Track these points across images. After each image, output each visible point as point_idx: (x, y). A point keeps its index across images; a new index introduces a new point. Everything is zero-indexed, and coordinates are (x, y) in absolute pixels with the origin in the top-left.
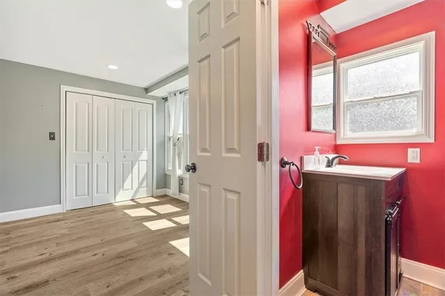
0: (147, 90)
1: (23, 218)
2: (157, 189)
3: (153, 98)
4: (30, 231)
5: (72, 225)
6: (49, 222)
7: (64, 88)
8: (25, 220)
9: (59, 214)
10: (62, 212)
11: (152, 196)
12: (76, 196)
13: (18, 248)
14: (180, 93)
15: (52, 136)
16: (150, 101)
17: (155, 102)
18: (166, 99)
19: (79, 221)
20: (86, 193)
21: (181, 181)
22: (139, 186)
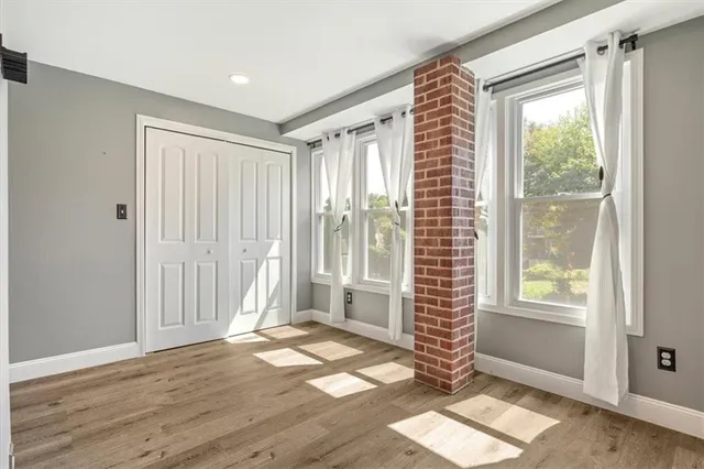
0: (282, 127)
1: (70, 369)
2: (298, 310)
3: (292, 142)
4: (96, 397)
5: (172, 385)
6: (124, 379)
7: (143, 120)
8: (75, 373)
9: (136, 360)
10: (139, 356)
11: (290, 324)
12: (163, 324)
13: (89, 437)
14: (349, 132)
15: (121, 212)
16: (288, 149)
17: (294, 150)
18: (313, 145)
19: (180, 376)
20: (180, 320)
21: (349, 296)
22: (268, 307)
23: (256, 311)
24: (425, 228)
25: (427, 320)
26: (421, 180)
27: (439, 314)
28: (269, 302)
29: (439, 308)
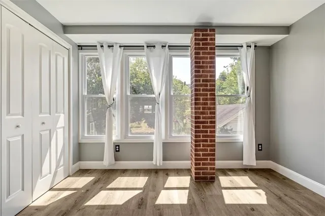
2: (73, 164)
11: (69, 177)
14: (121, 46)
21: (117, 148)
22: (57, 167)
23: (50, 173)
24: (201, 106)
25: (202, 150)
26: (198, 83)
27: (208, 146)
28: (58, 162)
29: (209, 143)
